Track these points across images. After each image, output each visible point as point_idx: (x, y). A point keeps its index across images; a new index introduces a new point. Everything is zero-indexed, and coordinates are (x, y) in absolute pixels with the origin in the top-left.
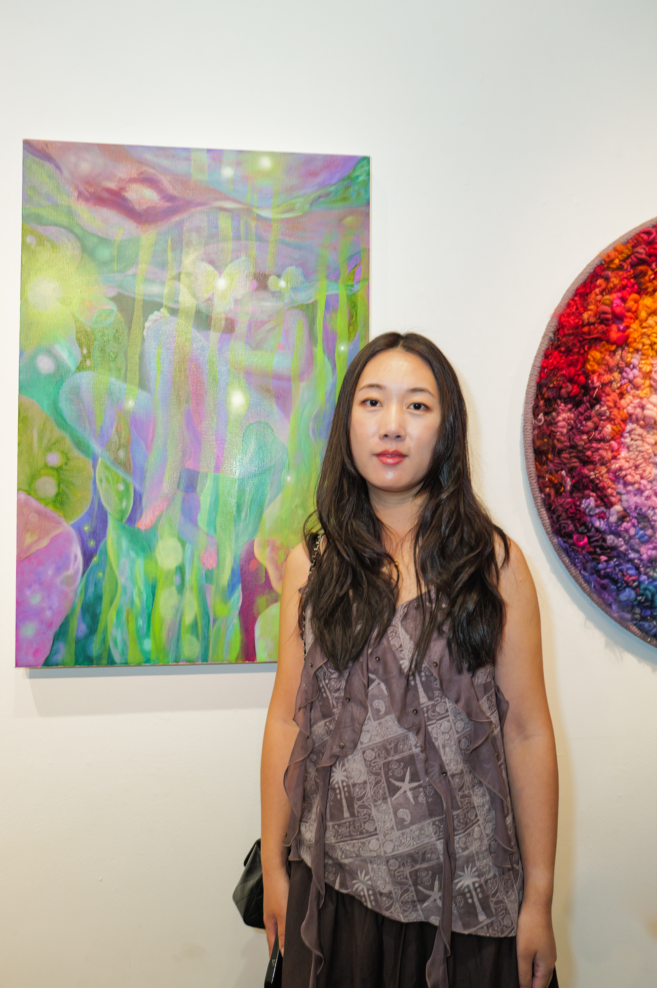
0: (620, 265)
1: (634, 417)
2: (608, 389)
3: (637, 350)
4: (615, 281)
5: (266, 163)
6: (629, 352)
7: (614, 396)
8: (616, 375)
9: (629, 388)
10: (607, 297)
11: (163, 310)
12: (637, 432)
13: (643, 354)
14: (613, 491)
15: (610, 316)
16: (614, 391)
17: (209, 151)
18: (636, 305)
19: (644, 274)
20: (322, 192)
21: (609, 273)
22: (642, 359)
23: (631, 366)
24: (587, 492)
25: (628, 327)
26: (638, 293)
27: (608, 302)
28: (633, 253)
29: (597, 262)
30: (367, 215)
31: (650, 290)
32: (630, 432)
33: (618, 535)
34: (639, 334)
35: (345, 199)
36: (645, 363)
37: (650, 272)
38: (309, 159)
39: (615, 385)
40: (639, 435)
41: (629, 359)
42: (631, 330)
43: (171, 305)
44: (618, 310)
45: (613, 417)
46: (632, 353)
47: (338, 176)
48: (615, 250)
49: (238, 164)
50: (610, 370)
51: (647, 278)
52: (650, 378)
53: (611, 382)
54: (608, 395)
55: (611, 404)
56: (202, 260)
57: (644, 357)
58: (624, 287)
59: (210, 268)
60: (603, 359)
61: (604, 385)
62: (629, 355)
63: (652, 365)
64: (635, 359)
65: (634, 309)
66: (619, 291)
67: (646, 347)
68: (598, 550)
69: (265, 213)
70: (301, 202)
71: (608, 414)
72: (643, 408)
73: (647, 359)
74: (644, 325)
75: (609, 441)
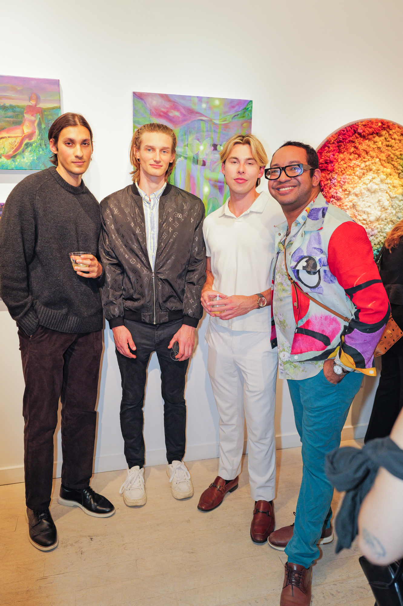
0: (334, 142)
1: (333, 196)
3: (337, 173)
4: (331, 148)
5: (217, 103)
6: (334, 174)
7: (328, 189)
8: (329, 181)
9: (333, 186)
10: (328, 154)
11: (182, 157)
12: (334, 202)
13: (338, 174)
15: (329, 161)
16: (328, 187)
17: (198, 97)
18: (337, 157)
19: (341, 146)
20: (236, 114)
21: (330, 145)
22: (338, 176)
23: (334, 179)
25: (334, 165)
26: (339, 153)
27: (328, 156)
28: (338, 138)
29: (326, 141)
30: (251, 123)
31: (343, 152)
32: (332, 201)
34: (338, 167)
35: (243, 117)
36: (339, 178)
37: (343, 145)
38: (232, 101)
39: (328, 185)
40: (335, 203)
41: (334, 176)
42: (335, 166)
43: (185, 156)
44: (332, 159)
45: (327, 196)
46: (335, 174)
47: (242, 108)
48: (332, 136)
49: (207, 103)
50: (327, 180)
51: (342, 147)
52: (340, 183)
53: (327, 184)
54: (326, 188)
55: (327, 192)
56: (195, 139)
57: (339, 175)
58: (334, 150)
59: (198, 142)
60: (325, 176)
61: (325, 185)
62: (334, 175)
63: (341, 178)
64: (335, 176)
65: (337, 159)
66: (333, 152)
67: (339, 172)
69: (216, 122)
70: (229, 118)
71: (325, 195)
72: (337, 193)
73: (339, 176)
74: (339, 164)
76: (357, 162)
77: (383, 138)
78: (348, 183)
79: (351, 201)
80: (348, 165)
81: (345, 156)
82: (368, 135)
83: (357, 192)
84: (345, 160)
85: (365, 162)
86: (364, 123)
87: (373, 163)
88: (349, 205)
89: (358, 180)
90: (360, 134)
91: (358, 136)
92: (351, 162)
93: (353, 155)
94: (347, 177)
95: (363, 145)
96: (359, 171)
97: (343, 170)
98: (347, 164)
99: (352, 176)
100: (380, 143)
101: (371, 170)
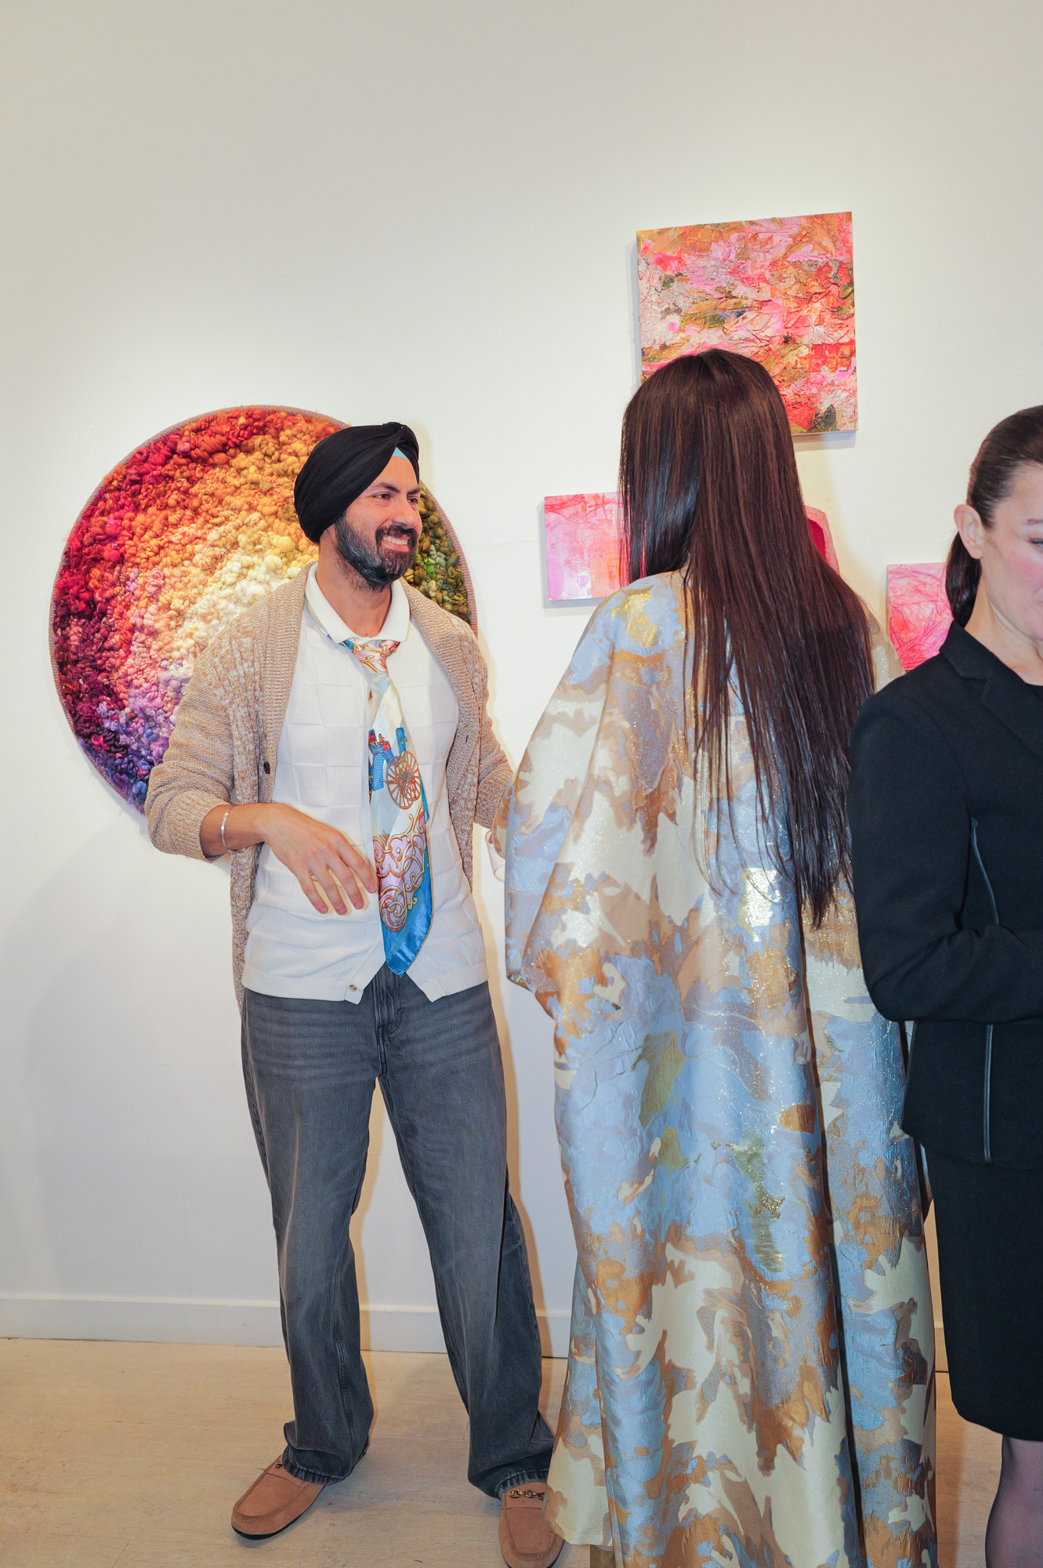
0: (118, 486)
1: (138, 626)
2: (113, 602)
3: (135, 564)
4: (113, 502)
6: (128, 567)
7: (120, 608)
8: (119, 589)
9: (131, 600)
10: (105, 518)
13: (138, 568)
14: (124, 695)
15: (104, 536)
16: (119, 604)
18: (131, 523)
19: (139, 492)
21: (109, 495)
22: (140, 572)
23: (131, 579)
24: (101, 697)
25: (124, 544)
26: (134, 511)
27: (102, 523)
28: (128, 474)
31: (144, 507)
32: (136, 640)
33: (129, 734)
34: (136, 549)
36: (143, 576)
37: (143, 490)
39: (119, 598)
40: (145, 643)
41: (128, 573)
42: (128, 546)
44: (114, 529)
45: (120, 627)
46: (132, 567)
48: (116, 471)
50: (113, 585)
51: (141, 496)
53: (114, 597)
54: (114, 608)
55: (118, 616)
57: (142, 570)
58: (120, 507)
60: (104, 575)
61: (108, 600)
62: (129, 569)
63: (149, 577)
64: (132, 573)
65: (129, 526)
66: (118, 510)
67: (143, 561)
68: (112, 748)
71: (115, 625)
72: (145, 617)
73: (144, 572)
74: (142, 539)
75: (118, 650)
76: (191, 530)
77: (258, 455)
78: (173, 587)
79: (190, 635)
80: (166, 540)
81: (154, 517)
82: (211, 454)
83: (202, 608)
84: (152, 527)
85: (218, 525)
86: (194, 425)
87: (240, 527)
88: (185, 645)
89: (202, 576)
90: (185, 455)
91: (183, 461)
92: (174, 531)
93: (178, 512)
94: (166, 571)
95: (208, 482)
96: (203, 553)
97: (150, 554)
98: (163, 537)
99: (183, 568)
100: (253, 469)
101: (235, 544)
